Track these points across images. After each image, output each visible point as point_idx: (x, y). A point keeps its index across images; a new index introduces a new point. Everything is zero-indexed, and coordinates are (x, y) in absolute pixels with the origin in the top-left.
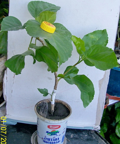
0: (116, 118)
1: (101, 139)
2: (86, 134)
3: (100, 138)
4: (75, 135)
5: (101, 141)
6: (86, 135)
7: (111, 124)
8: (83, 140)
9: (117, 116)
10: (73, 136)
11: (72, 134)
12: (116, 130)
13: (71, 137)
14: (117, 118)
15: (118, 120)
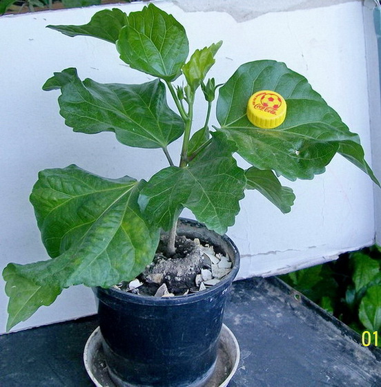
0: (353, 279)
1: (324, 321)
2: (279, 312)
3: (320, 317)
4: (248, 316)
5: (325, 325)
6: (279, 315)
7: (342, 300)
8: (272, 329)
9: (358, 272)
10: (242, 321)
11: (238, 315)
12: (360, 312)
13: (236, 323)
14: (358, 277)
15: (360, 283)
